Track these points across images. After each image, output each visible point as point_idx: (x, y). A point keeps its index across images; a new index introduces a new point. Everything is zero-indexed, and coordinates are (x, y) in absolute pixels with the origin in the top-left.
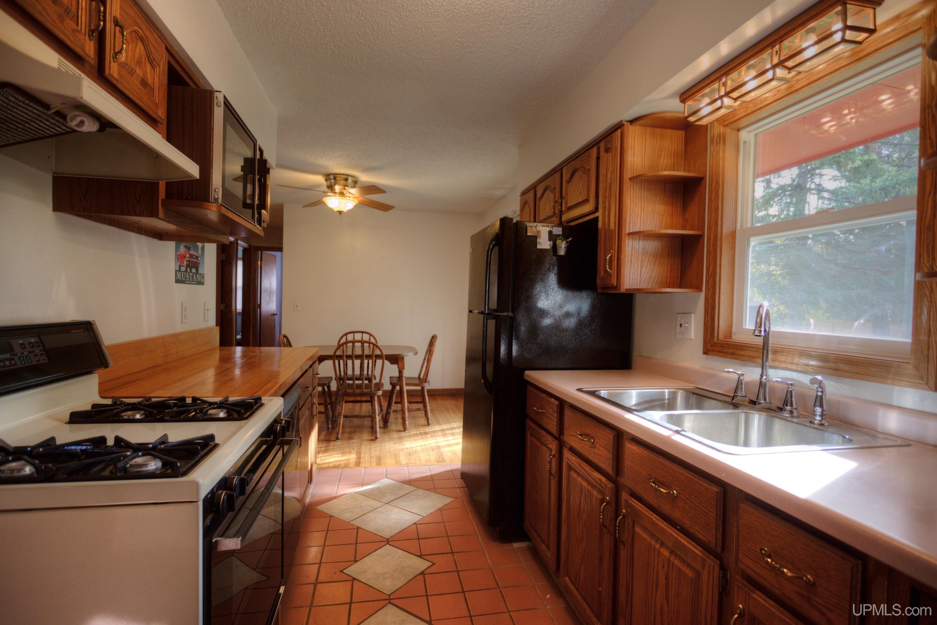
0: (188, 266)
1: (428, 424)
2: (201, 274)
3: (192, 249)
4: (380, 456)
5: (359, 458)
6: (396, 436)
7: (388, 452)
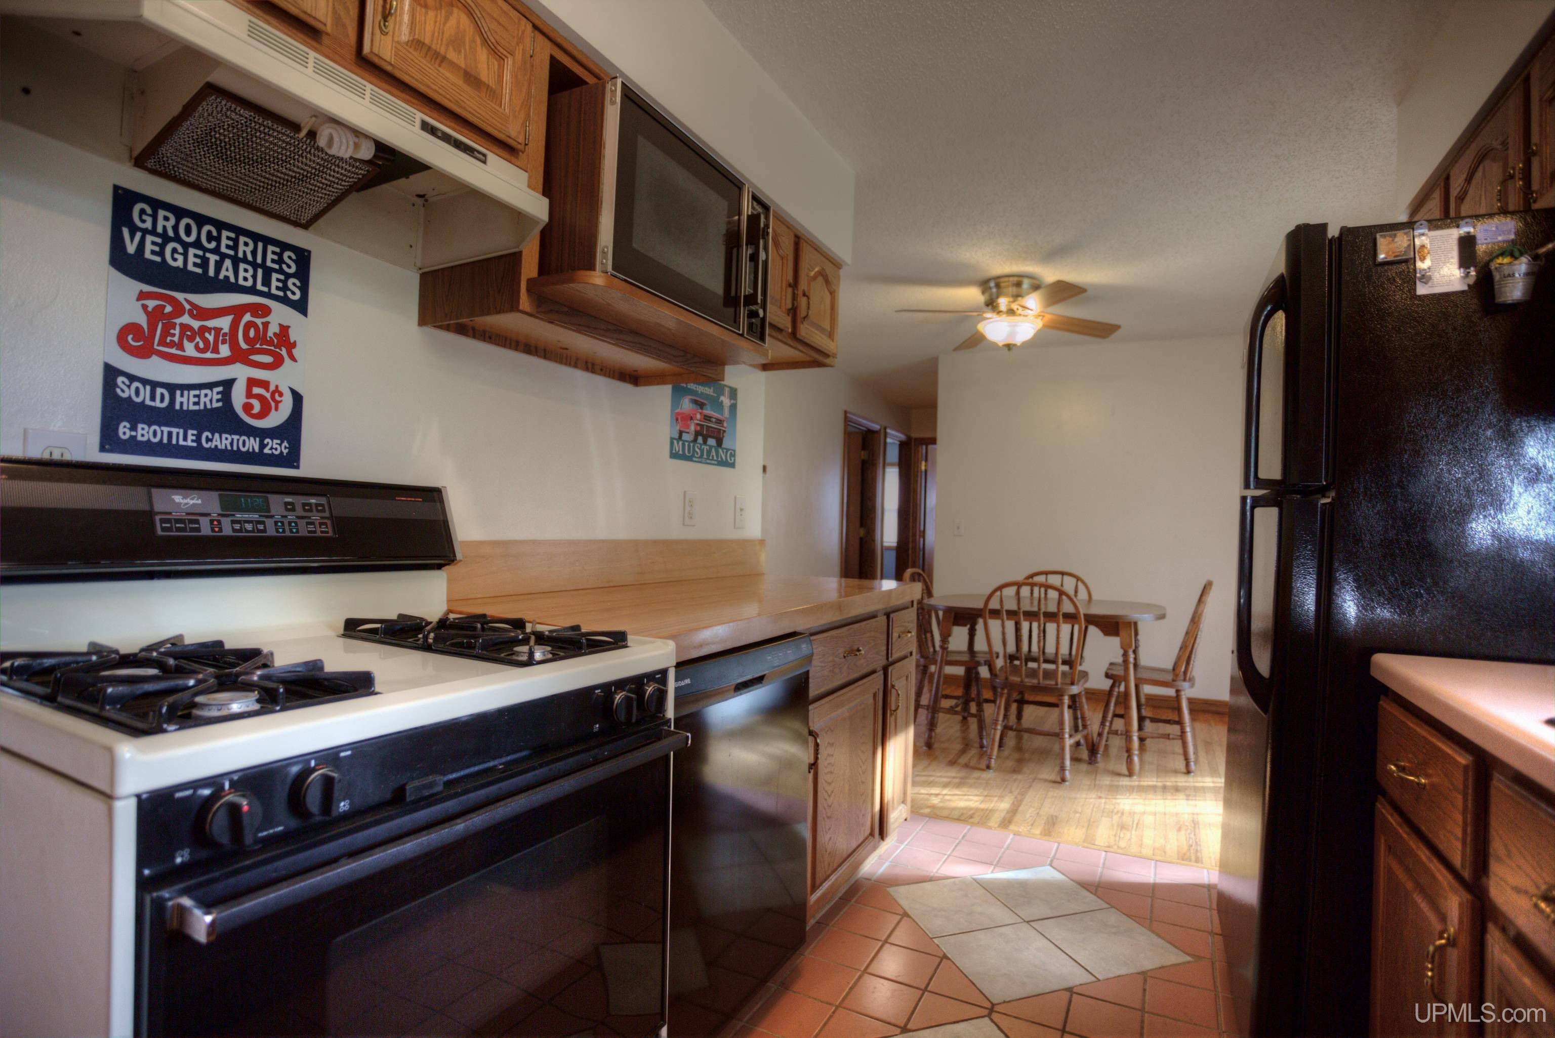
0: (697, 434)
1: (1188, 772)
2: (728, 450)
3: (708, 407)
4: (1057, 817)
5: (1013, 812)
6: (1108, 783)
7: (1076, 812)
